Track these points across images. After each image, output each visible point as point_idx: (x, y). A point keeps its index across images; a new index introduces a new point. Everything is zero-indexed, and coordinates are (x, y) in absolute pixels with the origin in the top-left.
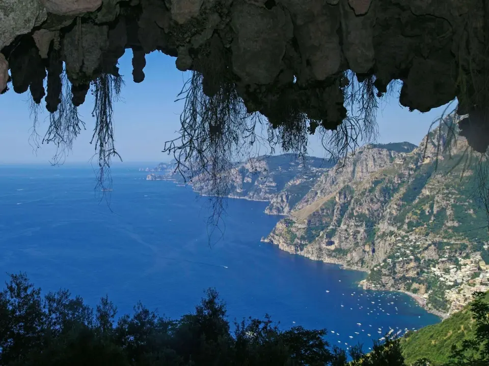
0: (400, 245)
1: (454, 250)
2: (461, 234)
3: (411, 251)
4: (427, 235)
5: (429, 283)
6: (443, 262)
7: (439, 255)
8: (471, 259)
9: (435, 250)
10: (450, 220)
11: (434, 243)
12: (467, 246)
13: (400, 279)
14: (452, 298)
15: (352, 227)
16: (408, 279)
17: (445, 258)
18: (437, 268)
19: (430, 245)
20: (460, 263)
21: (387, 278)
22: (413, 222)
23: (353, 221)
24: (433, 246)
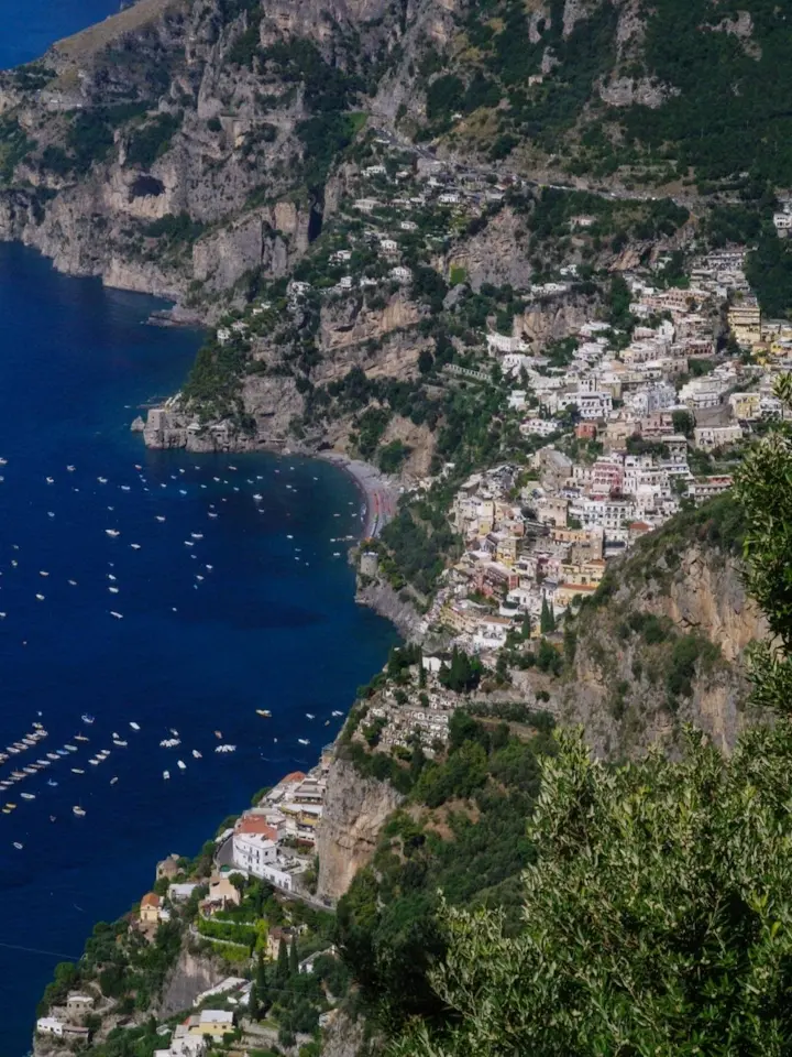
0: (366, 204)
1: (611, 238)
2: (664, 148)
3: (406, 240)
4: (502, 150)
5: (458, 419)
6: (545, 301)
7: (537, 264)
8: (695, 290)
9: (518, 235)
10: (623, 73)
11: (516, 200)
12: (682, 215)
13: (336, 388)
14: (474, 525)
15: (245, 108)
16: (374, 388)
17: (559, 279)
18: (517, 331)
19: (495, 209)
20: (632, 307)
21: (268, 383)
22: (458, 85)
23: (249, 77)
24: (508, 212)
